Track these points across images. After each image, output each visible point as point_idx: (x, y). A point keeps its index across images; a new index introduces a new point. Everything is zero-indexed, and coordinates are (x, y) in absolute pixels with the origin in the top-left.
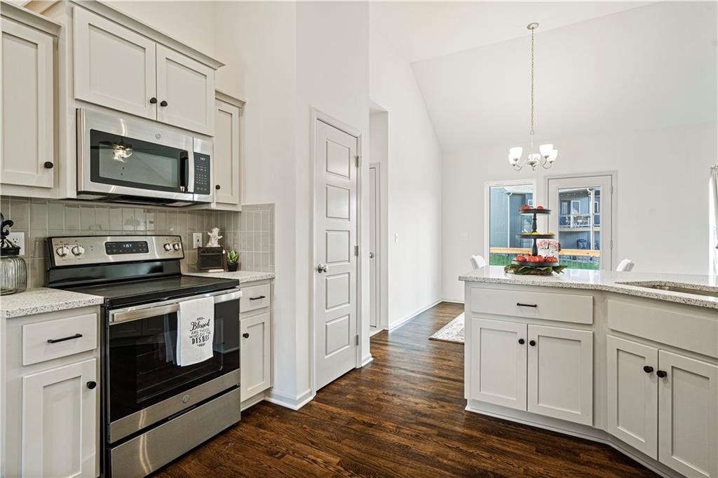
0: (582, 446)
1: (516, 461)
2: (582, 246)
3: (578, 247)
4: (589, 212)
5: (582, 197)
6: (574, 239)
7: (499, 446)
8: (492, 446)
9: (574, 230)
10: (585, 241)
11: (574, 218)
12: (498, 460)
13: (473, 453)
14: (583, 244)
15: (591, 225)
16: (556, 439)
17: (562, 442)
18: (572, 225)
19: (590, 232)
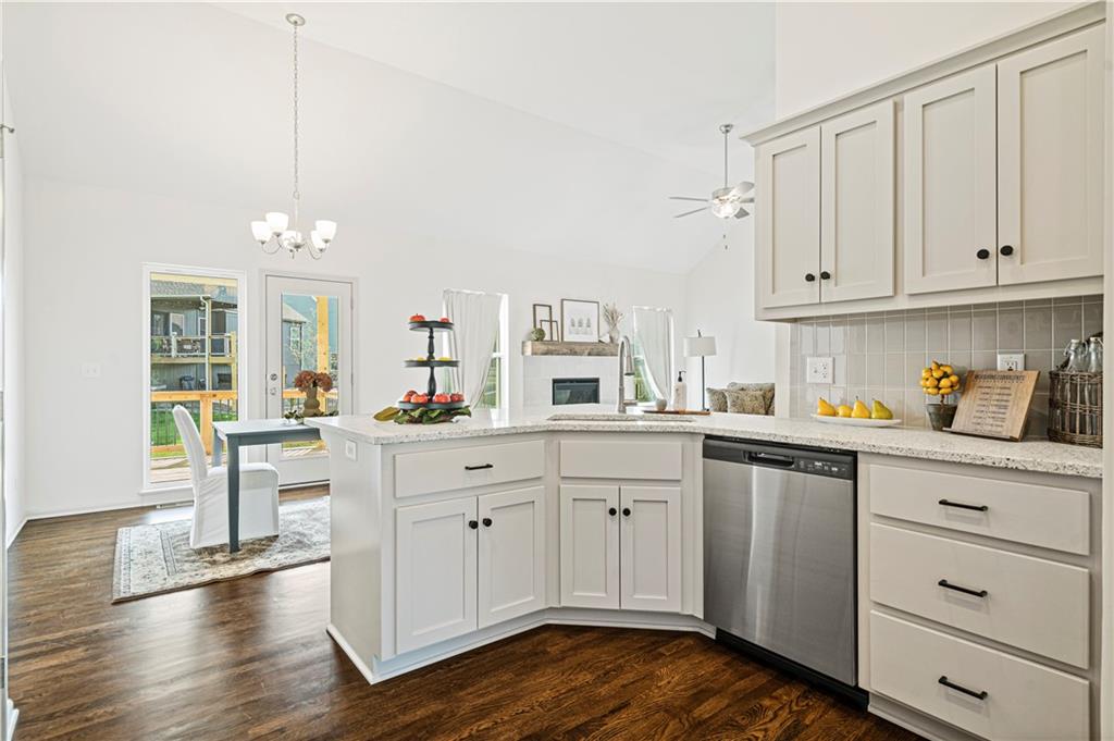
0: (536, 639)
1: (519, 703)
2: (187, 387)
3: (181, 388)
4: (203, 333)
5: (188, 309)
6: (176, 375)
7: (481, 701)
8: (474, 707)
9: (177, 361)
10: (192, 379)
11: (178, 342)
12: (506, 718)
13: (470, 735)
14: (190, 384)
15: (206, 354)
16: (509, 648)
17: (518, 647)
18: (174, 353)
19: (204, 364)
